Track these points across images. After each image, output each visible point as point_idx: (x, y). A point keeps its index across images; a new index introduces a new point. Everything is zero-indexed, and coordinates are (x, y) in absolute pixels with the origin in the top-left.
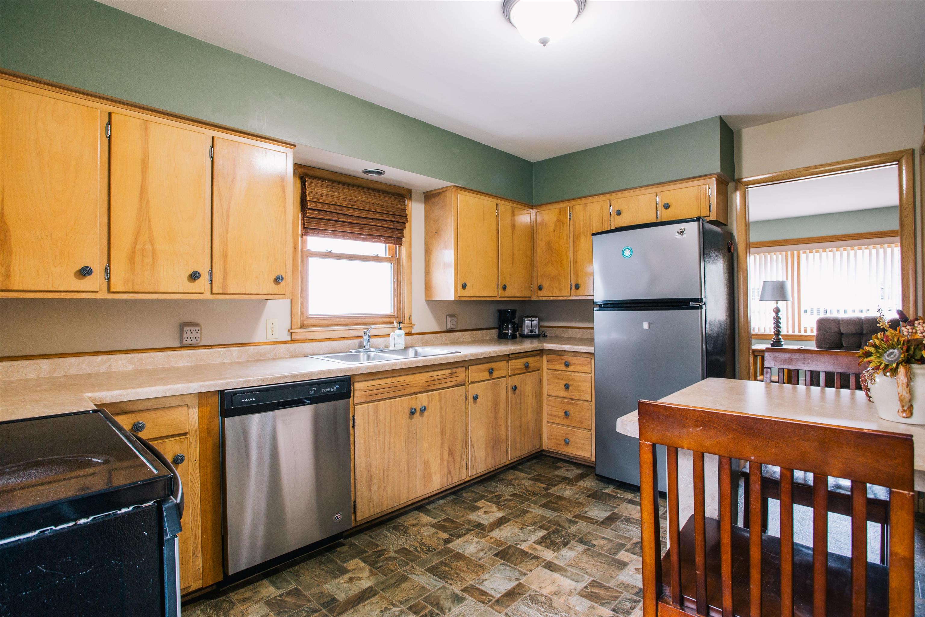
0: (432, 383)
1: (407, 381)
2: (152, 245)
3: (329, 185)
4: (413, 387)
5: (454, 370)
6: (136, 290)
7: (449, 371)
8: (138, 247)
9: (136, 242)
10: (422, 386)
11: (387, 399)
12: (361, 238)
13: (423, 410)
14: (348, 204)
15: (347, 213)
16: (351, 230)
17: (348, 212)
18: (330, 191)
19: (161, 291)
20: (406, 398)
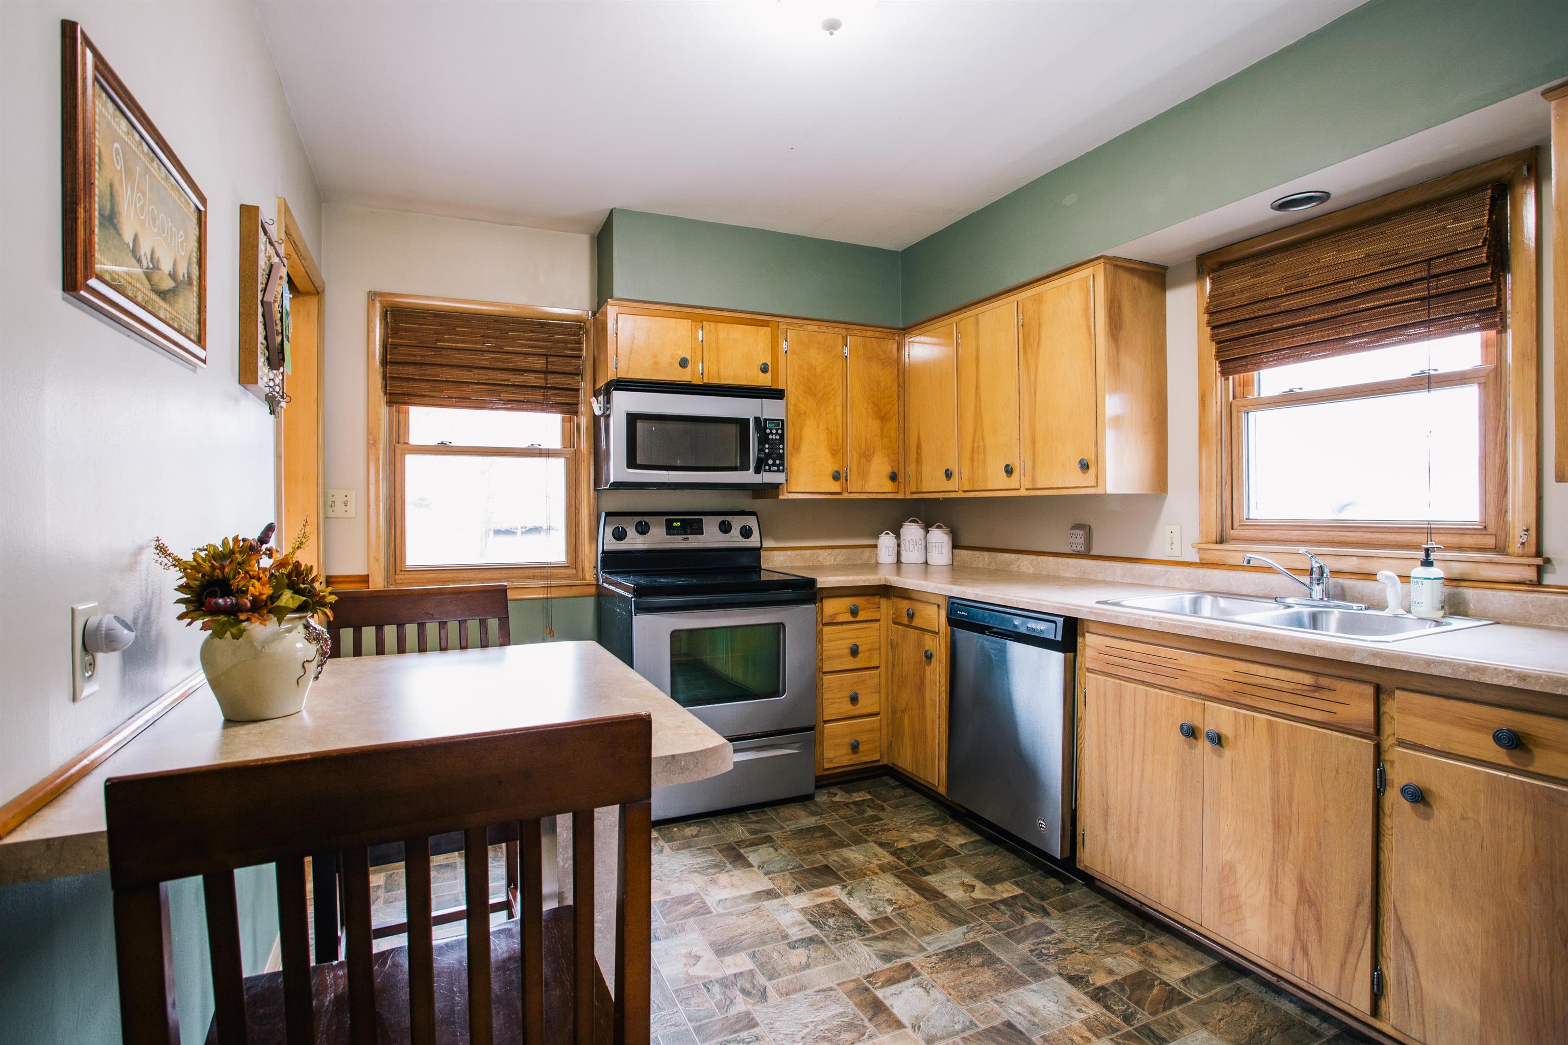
0: (1248, 689)
1: (1181, 661)
2: (983, 441)
3: (1253, 266)
4: (1196, 679)
5: (1324, 681)
6: (975, 489)
7: (1307, 679)
8: (976, 445)
9: (974, 441)
10: (1218, 686)
11: (1143, 683)
12: (1350, 346)
13: (1218, 740)
14: (1286, 289)
15: (1289, 308)
16: (1309, 339)
17: (1285, 304)
18: (1253, 277)
19: (989, 488)
20: (1179, 696)
